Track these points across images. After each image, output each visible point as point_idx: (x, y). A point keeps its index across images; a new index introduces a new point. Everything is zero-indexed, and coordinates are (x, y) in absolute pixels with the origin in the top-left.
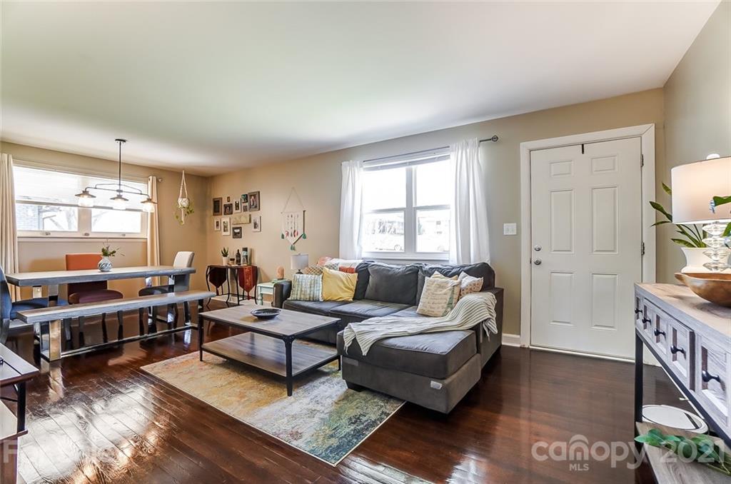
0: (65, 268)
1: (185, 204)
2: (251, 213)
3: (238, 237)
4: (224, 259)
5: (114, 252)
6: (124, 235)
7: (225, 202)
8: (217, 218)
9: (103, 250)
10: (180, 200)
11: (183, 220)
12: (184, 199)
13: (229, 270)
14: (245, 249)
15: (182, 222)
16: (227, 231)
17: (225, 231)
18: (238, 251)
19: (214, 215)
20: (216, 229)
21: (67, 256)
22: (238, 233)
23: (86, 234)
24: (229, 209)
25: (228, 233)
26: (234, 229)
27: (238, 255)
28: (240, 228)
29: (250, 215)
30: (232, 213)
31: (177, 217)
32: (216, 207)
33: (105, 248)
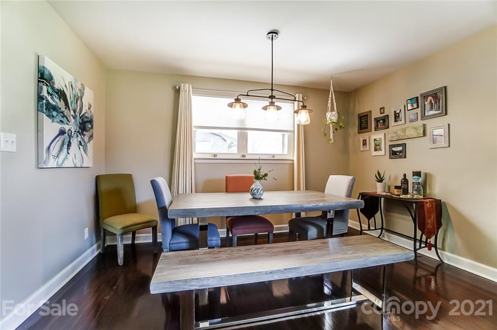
0: (225, 190)
1: (335, 119)
2: (424, 122)
3: (401, 157)
4: (379, 185)
5: (266, 175)
6: (274, 157)
7: (376, 114)
8: (365, 136)
9: (255, 172)
10: (328, 115)
11: (331, 137)
12: (334, 113)
13: (382, 199)
14: (417, 174)
15: (331, 140)
16: (380, 149)
17: (376, 150)
18: (405, 175)
19: (359, 133)
20: (362, 149)
21: (226, 177)
22: (401, 152)
23: (244, 156)
24: (383, 122)
25: (382, 153)
26: (391, 146)
27: (405, 181)
28: (404, 145)
29: (424, 126)
30: (388, 127)
31: (325, 135)
32: (364, 124)
33: (257, 170)
